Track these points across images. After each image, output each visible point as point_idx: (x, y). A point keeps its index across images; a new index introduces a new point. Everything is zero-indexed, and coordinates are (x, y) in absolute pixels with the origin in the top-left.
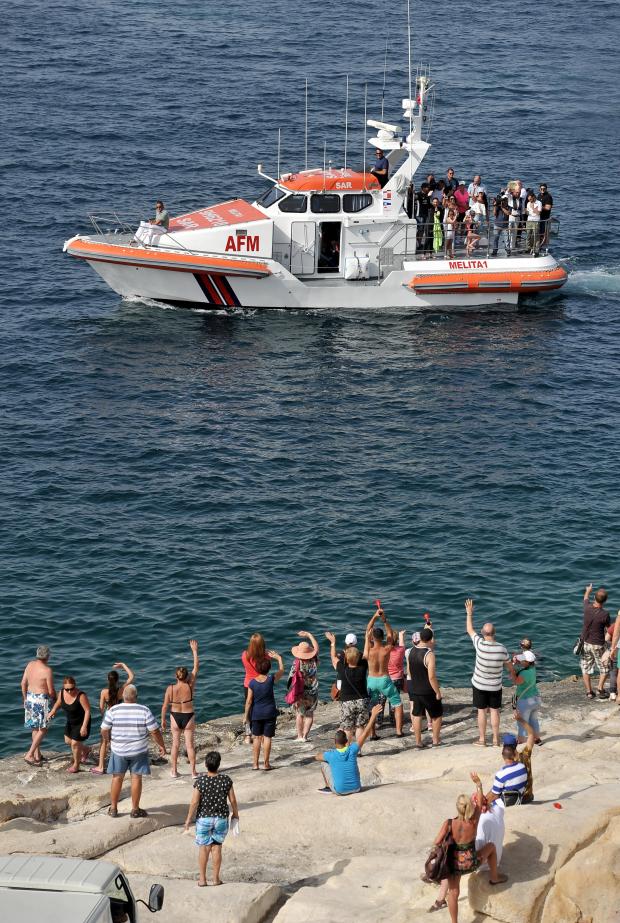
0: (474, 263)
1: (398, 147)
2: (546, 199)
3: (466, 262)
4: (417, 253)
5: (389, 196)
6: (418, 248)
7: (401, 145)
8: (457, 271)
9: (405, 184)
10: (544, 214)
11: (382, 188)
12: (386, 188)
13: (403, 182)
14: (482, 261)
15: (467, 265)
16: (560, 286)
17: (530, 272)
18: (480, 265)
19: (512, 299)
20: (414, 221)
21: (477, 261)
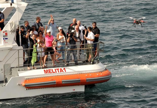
0: (58, 69)
1: (10, 6)
2: (96, 31)
3: (54, 69)
4: (24, 66)
5: (6, 34)
6: (24, 63)
7: (11, 5)
8: (49, 75)
9: (15, 26)
10: (96, 39)
11: (2, 29)
12: (4, 29)
13: (14, 26)
14: (62, 68)
15: (54, 71)
16: (106, 81)
17: (90, 73)
18: (61, 71)
19: (81, 89)
20: (21, 47)
21: (60, 68)
